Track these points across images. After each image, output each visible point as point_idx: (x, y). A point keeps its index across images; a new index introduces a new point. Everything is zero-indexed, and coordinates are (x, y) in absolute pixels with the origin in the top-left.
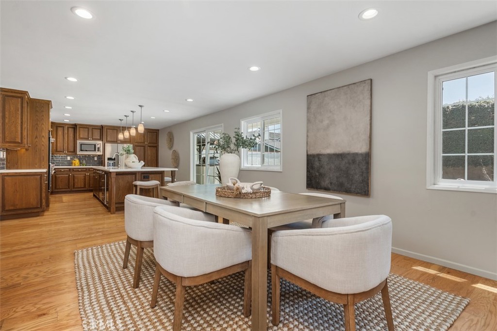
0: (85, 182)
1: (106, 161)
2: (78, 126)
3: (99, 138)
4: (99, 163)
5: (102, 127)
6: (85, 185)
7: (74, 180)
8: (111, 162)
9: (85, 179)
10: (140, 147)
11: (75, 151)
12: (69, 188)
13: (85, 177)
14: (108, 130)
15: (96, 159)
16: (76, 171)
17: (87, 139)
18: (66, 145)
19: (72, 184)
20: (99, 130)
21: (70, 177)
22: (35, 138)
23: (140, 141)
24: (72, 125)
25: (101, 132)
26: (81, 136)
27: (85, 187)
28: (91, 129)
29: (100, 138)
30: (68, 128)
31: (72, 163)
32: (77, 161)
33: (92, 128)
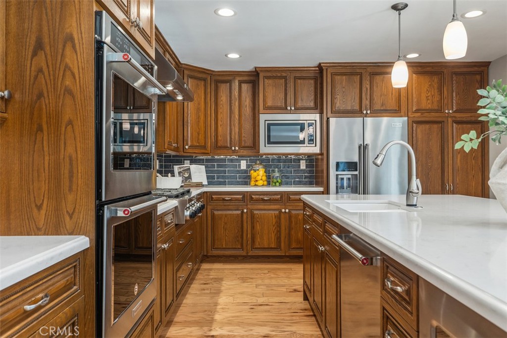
0: (279, 232)
1: (333, 172)
2: (261, 75)
3: (312, 104)
4: (310, 177)
5: (320, 69)
6: (278, 239)
7: (253, 227)
8: (347, 175)
9: (278, 225)
10: (427, 126)
11: (255, 145)
12: (242, 248)
13: (278, 217)
14: (338, 78)
15: (303, 165)
16: (257, 200)
17: (283, 109)
18: (237, 130)
19: (249, 236)
20: (312, 82)
21: (245, 216)
22: (35, 54)
23: (429, 106)
24: (249, 74)
25: (316, 88)
26: (270, 103)
27: (278, 247)
28: (292, 80)
29: (316, 103)
30: (240, 83)
31: (249, 177)
32: (260, 173)
33: (296, 78)
